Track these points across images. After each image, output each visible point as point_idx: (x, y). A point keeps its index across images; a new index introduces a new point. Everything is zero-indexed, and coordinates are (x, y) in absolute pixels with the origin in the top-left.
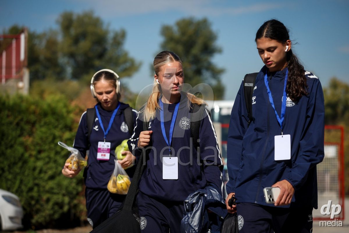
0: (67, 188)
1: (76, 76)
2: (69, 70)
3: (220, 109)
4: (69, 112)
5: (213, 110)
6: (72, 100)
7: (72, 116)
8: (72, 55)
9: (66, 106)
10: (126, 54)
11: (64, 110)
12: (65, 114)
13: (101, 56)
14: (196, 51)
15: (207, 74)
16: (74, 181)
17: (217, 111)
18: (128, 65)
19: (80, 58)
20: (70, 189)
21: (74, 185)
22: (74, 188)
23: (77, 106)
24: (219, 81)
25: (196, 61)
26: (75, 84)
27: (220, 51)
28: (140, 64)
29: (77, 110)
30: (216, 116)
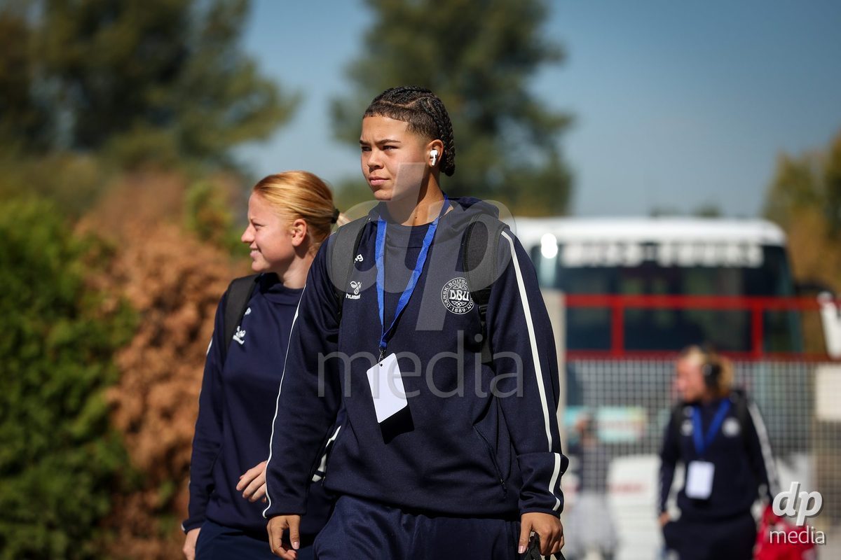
0: (60, 502)
1: (87, 139)
2: (66, 121)
3: (561, 247)
4: (66, 257)
5: (536, 249)
6: (76, 217)
7: (77, 268)
8: (74, 72)
9: (56, 237)
10: (250, 68)
11: (52, 251)
12: (55, 264)
13: (169, 73)
14: (477, 55)
15: (514, 133)
16: (85, 479)
17: (549, 253)
18: (256, 101)
19: (101, 82)
20: (73, 506)
21: (82, 493)
22: (83, 505)
23: (92, 238)
24: (555, 155)
25: (480, 88)
26: (83, 166)
27: (557, 56)
28: (297, 101)
29: (94, 251)
30: (547, 270)
